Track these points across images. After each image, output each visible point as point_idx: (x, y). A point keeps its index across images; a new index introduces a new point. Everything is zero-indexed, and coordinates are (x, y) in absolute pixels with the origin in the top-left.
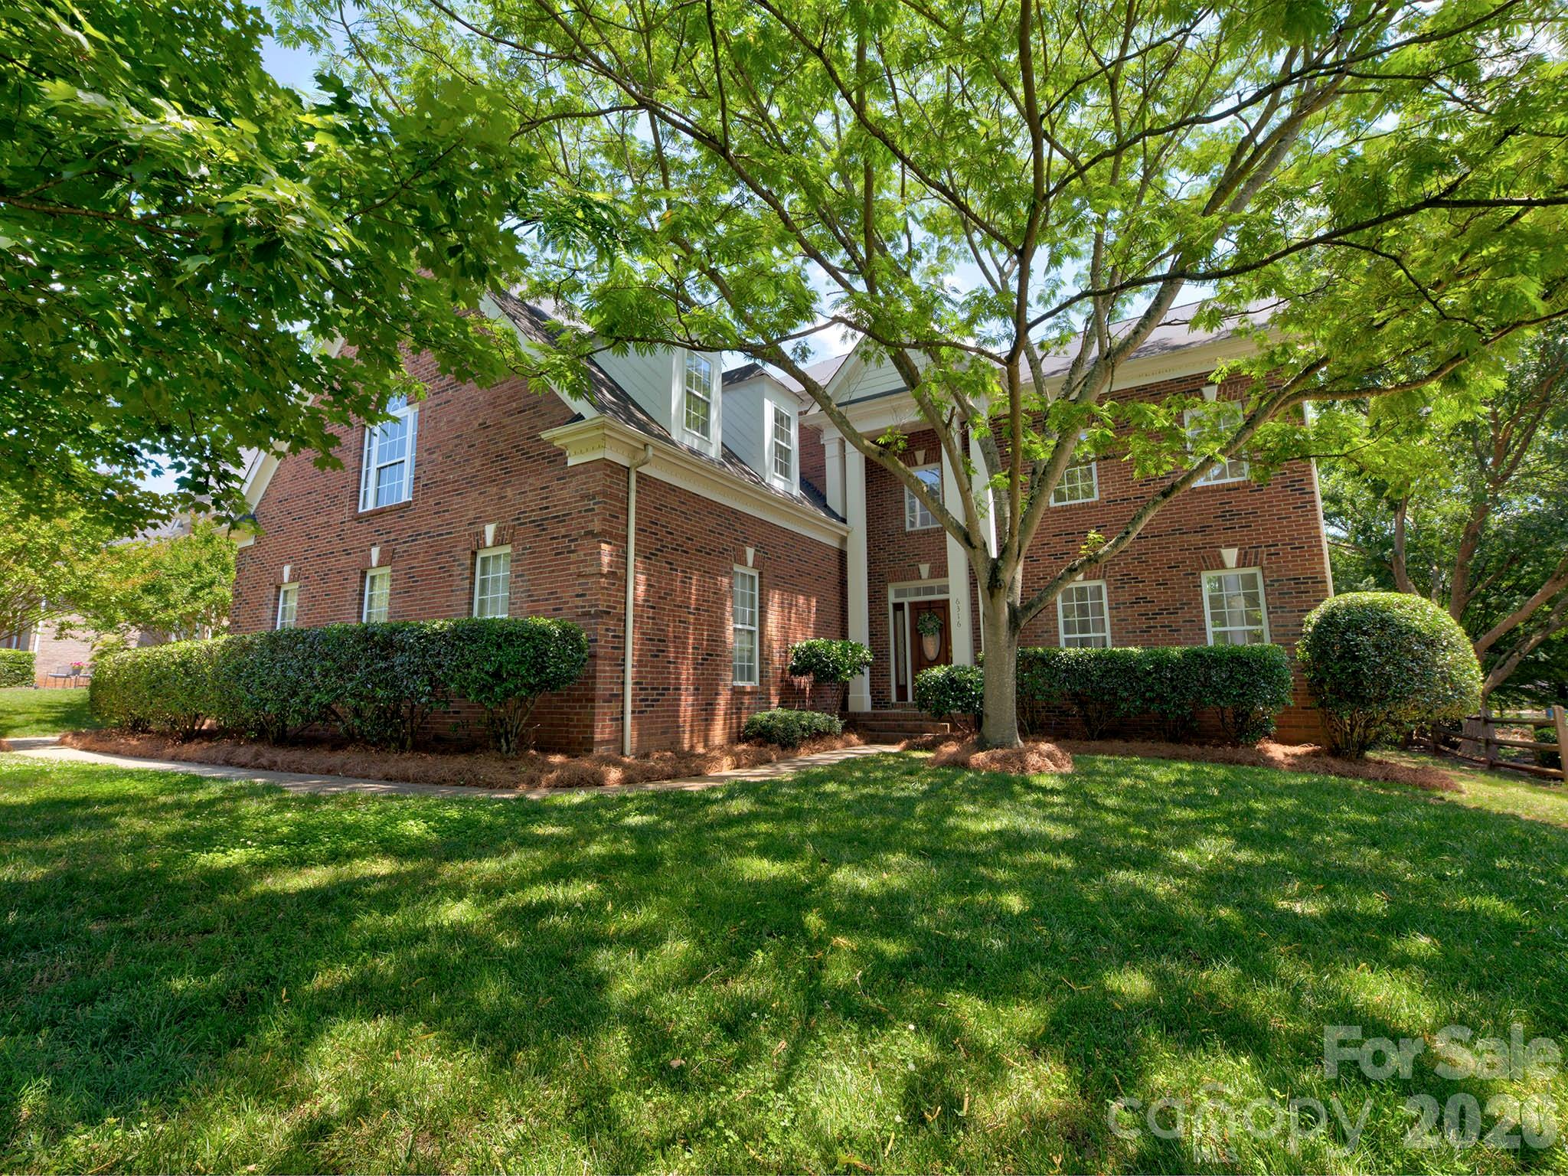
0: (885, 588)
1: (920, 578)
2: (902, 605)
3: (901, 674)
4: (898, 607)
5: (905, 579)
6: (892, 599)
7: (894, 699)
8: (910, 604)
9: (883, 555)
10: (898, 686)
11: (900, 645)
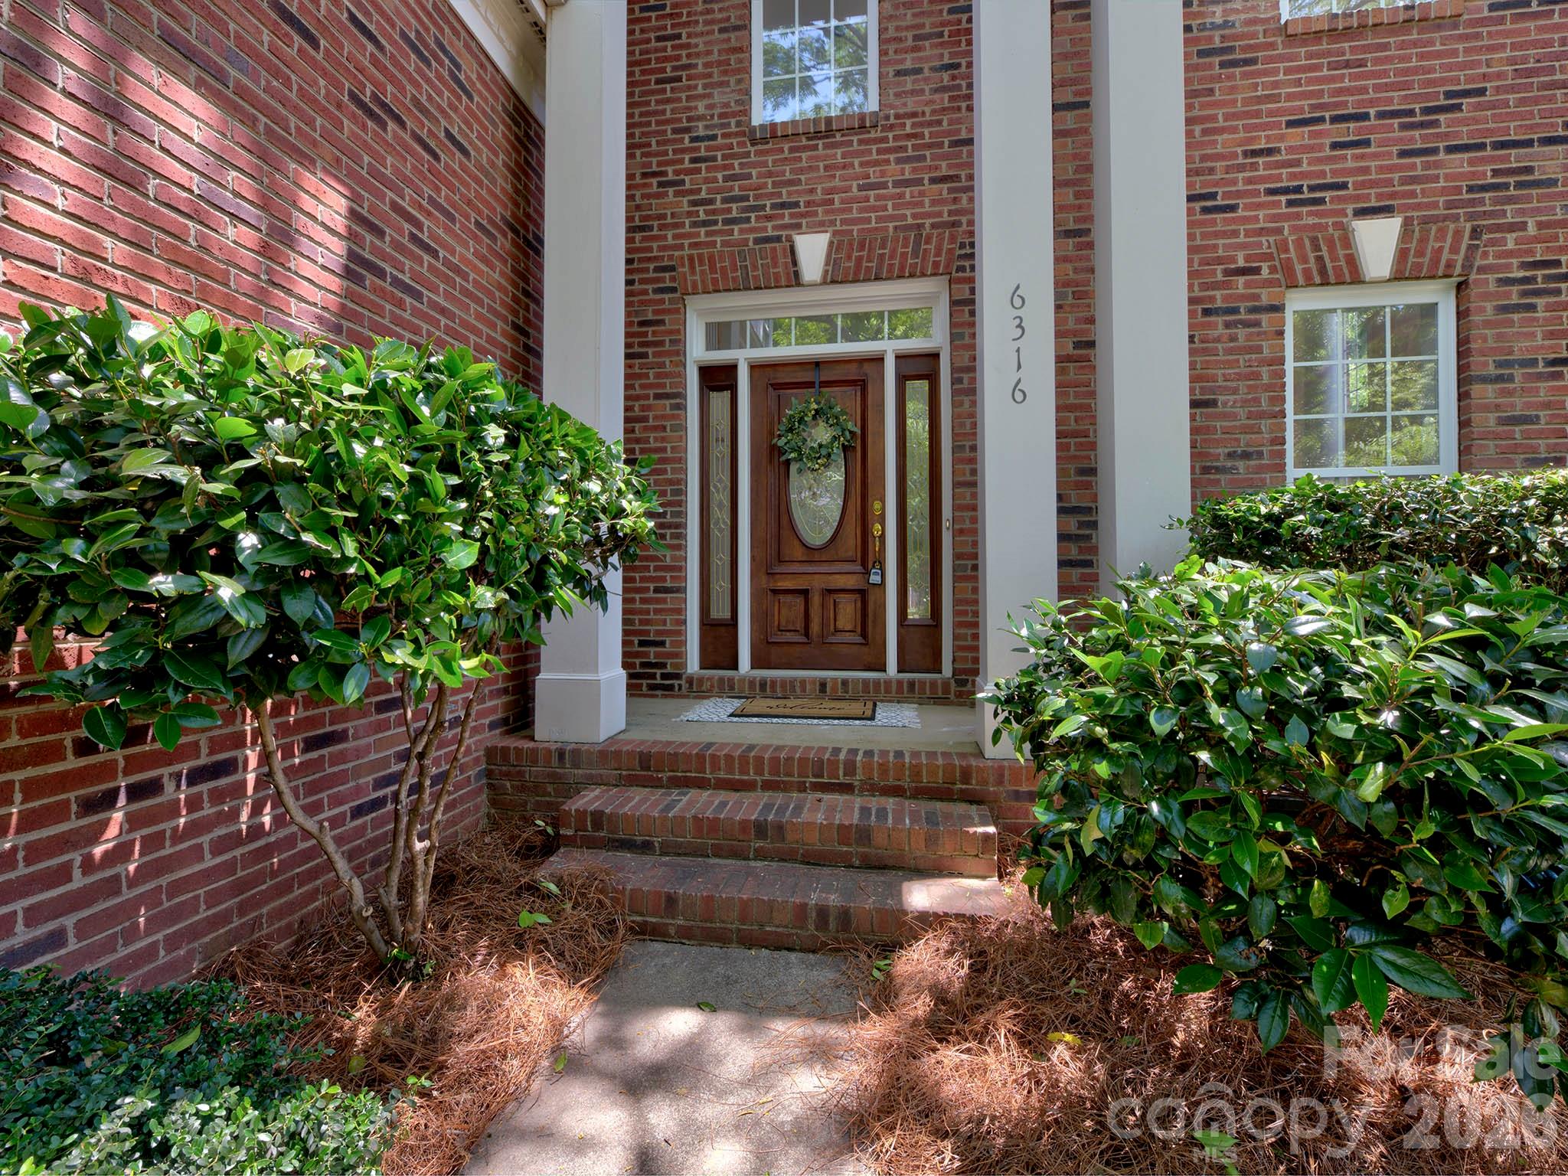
0: (679, 311)
1: (795, 279)
2: (731, 369)
3: (720, 585)
4: (718, 378)
5: (746, 286)
6: (697, 350)
7: (693, 664)
8: (755, 368)
9: (675, 203)
10: (708, 625)
11: (720, 496)
